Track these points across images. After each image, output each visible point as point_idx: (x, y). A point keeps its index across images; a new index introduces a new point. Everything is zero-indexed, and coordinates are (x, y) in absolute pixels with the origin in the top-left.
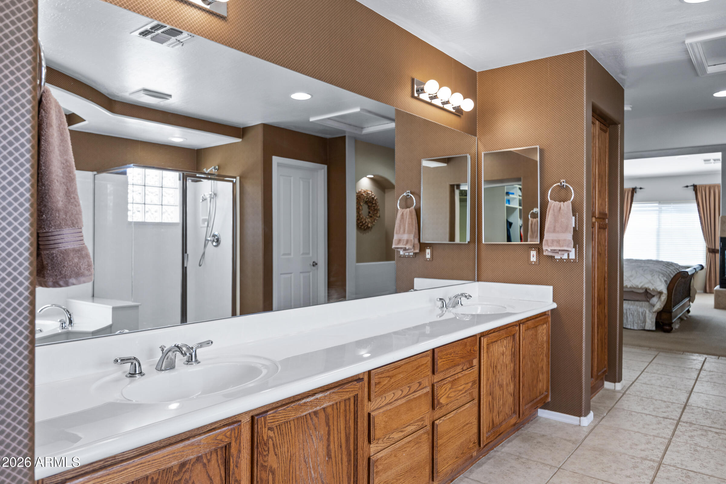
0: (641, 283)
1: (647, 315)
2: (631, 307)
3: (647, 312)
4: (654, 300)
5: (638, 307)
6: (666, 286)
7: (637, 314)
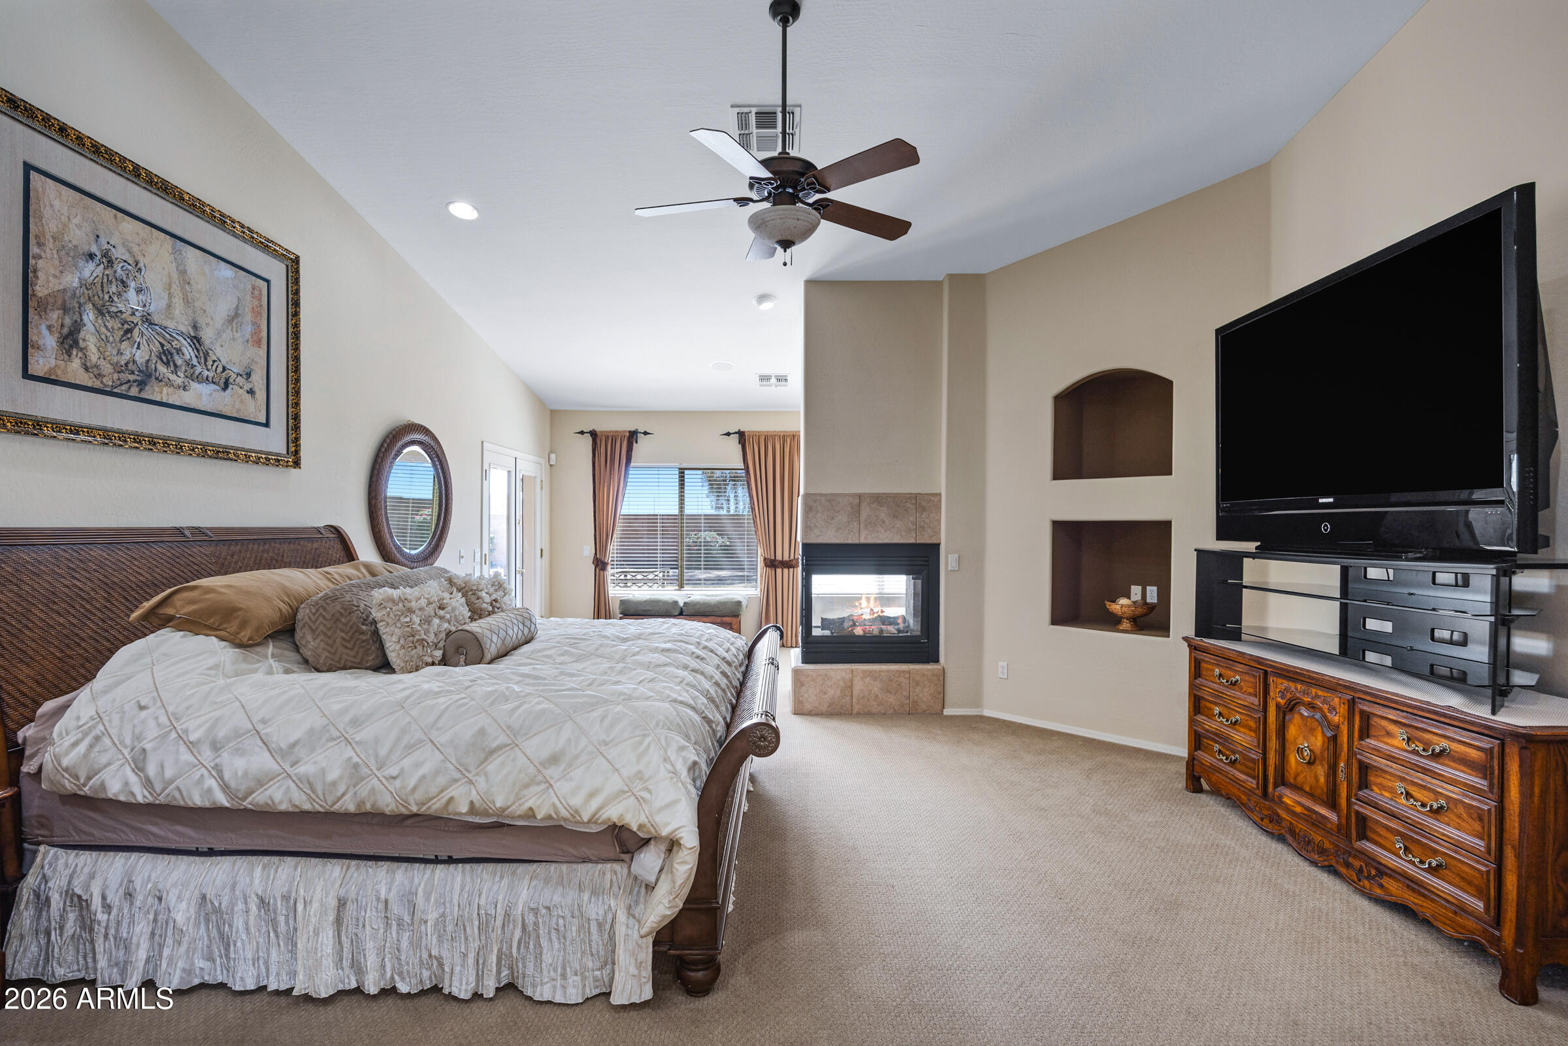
0: (592, 795)
1: (621, 930)
2: (557, 899)
3: (622, 916)
4: (648, 861)
5: (586, 896)
6: (695, 794)
7: (581, 928)
